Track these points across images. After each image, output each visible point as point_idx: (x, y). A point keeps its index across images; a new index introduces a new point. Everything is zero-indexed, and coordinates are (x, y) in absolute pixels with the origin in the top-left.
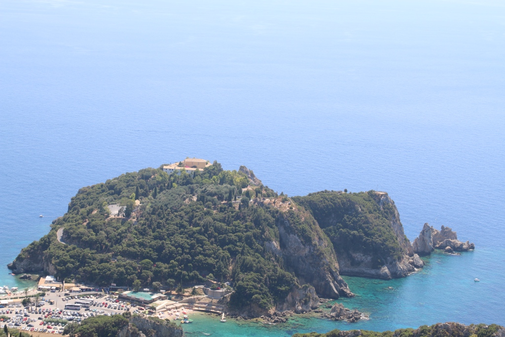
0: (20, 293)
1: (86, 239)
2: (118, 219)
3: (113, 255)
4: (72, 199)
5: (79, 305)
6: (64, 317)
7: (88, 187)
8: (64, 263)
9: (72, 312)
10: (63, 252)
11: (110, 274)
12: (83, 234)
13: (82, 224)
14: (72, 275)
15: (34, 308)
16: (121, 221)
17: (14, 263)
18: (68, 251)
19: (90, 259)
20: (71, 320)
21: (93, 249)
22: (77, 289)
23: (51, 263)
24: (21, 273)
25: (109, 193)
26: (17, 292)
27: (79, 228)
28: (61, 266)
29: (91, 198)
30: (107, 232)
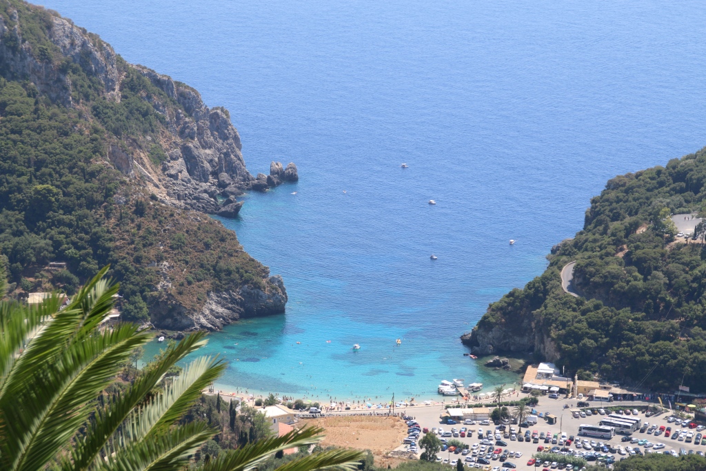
0: (487, 395)
1: (622, 287)
2: (693, 245)
3: (682, 324)
4: (594, 201)
5: (608, 428)
6: (577, 451)
7: (628, 176)
8: (576, 337)
9: (595, 442)
10: (575, 314)
11: (677, 364)
12: (616, 277)
13: (613, 255)
14: (593, 364)
15: (515, 428)
16: (700, 250)
17: (474, 333)
18: (584, 313)
19: (631, 330)
20: (591, 458)
21: (639, 310)
22: (605, 394)
23: (549, 336)
24: (487, 355)
25: (674, 189)
26: (481, 394)
27: (607, 263)
28: (570, 344)
29: (635, 200)
30: (668, 274)
